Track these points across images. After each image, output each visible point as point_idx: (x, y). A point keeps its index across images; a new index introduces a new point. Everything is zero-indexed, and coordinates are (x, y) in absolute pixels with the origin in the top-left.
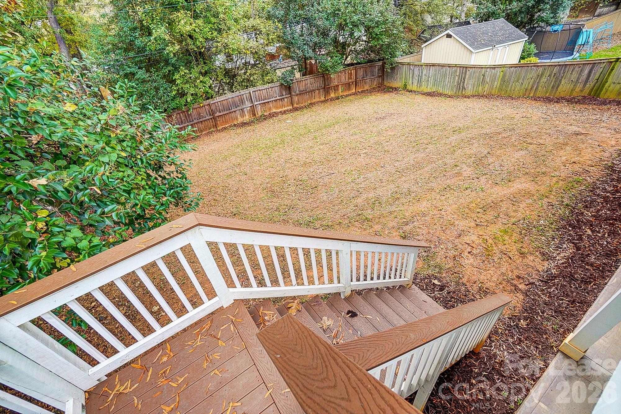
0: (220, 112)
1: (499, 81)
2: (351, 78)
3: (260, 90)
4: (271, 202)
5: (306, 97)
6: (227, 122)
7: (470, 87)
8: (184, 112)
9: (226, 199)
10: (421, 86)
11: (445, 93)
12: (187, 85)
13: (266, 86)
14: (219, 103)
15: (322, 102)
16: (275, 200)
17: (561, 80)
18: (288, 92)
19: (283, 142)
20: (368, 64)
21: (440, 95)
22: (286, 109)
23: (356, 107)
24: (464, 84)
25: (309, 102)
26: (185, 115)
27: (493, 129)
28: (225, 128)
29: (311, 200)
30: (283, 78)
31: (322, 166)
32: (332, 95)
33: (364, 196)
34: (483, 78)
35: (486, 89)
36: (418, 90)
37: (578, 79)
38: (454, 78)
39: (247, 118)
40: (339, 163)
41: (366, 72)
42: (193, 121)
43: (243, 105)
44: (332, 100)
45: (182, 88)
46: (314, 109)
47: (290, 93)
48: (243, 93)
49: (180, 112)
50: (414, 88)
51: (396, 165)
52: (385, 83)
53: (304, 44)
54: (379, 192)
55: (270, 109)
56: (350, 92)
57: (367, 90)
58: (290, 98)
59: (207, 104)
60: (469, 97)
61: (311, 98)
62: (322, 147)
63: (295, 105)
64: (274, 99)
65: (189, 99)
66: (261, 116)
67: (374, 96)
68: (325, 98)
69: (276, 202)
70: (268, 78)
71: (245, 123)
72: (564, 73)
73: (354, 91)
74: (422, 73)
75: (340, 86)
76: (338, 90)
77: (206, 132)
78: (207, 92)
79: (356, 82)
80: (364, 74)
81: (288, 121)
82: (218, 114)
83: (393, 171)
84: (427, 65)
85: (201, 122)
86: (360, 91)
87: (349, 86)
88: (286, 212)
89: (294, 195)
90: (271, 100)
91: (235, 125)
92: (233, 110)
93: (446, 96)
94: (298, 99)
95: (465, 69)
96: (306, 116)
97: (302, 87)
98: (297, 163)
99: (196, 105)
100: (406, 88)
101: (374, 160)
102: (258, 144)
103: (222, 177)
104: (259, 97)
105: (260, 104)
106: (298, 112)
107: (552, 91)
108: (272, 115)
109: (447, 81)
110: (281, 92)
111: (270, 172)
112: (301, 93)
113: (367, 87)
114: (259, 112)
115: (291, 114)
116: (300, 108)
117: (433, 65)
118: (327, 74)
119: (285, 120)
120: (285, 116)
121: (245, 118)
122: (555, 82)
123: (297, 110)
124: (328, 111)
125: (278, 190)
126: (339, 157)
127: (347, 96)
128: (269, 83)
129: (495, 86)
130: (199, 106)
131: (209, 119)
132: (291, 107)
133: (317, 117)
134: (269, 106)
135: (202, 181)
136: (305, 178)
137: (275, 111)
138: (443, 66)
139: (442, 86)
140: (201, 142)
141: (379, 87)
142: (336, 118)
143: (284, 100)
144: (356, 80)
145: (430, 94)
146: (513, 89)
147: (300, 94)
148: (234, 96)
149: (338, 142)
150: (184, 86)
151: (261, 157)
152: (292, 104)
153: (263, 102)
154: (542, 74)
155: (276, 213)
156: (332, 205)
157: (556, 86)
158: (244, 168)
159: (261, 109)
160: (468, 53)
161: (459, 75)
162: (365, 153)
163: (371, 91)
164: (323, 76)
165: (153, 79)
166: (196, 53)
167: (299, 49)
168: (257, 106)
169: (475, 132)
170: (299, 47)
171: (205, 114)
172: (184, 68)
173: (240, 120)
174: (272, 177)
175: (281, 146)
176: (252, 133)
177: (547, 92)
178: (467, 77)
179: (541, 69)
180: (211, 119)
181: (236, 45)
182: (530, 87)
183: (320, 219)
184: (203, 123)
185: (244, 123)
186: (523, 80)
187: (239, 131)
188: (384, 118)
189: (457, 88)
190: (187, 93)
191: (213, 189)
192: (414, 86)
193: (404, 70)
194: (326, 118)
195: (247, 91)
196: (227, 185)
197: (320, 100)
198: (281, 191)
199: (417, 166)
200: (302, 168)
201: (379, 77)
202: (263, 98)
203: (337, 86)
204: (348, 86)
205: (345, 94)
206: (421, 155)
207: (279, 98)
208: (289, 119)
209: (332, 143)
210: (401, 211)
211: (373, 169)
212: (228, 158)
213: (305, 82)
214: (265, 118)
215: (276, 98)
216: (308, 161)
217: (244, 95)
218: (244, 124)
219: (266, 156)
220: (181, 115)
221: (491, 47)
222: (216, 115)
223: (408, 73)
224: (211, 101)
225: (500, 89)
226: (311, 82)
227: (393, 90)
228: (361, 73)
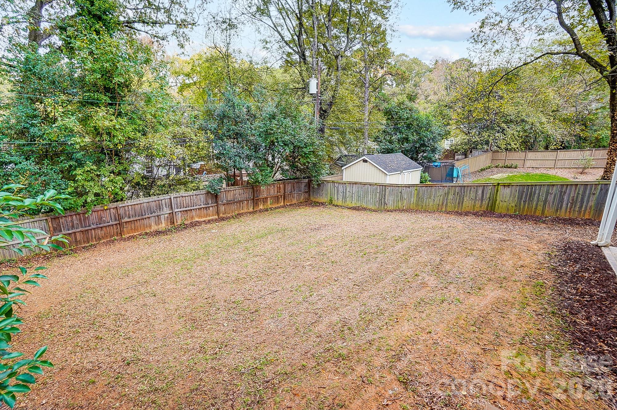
0: (129, 217)
1: (415, 198)
2: (280, 192)
3: (182, 197)
4: (192, 337)
5: (233, 207)
6: (136, 230)
7: (391, 203)
8: (79, 214)
9: (117, 336)
10: (346, 201)
11: (369, 207)
12: (92, 183)
13: (190, 193)
14: (130, 207)
15: (250, 213)
16: (197, 333)
17: (464, 197)
18: (214, 201)
19: (207, 253)
20: (296, 180)
21: (365, 209)
22: (210, 218)
23: (287, 219)
24: (385, 200)
25: (237, 212)
26: (80, 219)
27: (431, 238)
28: (133, 237)
29: (251, 331)
30: (210, 186)
31: (260, 282)
32: (261, 207)
33: (326, 321)
34: (401, 195)
35: (404, 204)
36: (344, 205)
37: (476, 198)
38: (376, 195)
39: (163, 226)
40: (280, 278)
41: (293, 187)
42: (89, 226)
43: (160, 211)
44: (261, 211)
45: (83, 186)
46: (242, 219)
47: (217, 202)
48: (162, 198)
49: (73, 213)
50: (340, 203)
51: (351, 277)
52: (312, 198)
53: (236, 156)
54: (345, 312)
55: (192, 218)
56: (279, 205)
57: (295, 204)
58: (216, 207)
59: (114, 207)
60: (392, 212)
61: (238, 209)
62: (256, 259)
63: (221, 215)
64: (198, 207)
65: (90, 198)
66: (181, 224)
67: (303, 209)
68: (253, 209)
69: (200, 337)
70: (193, 185)
71: (160, 232)
72: (464, 192)
73: (282, 204)
74: (346, 190)
75: (269, 198)
76: (266, 202)
77: (105, 241)
78: (116, 194)
79: (284, 195)
80: (291, 189)
81: (213, 231)
82: (126, 219)
83: (351, 285)
84: (350, 183)
85: (101, 227)
86: (288, 204)
87: (278, 200)
88: (216, 353)
89: (226, 325)
90: (195, 207)
91: (146, 234)
92: (146, 216)
93: (370, 210)
94: (225, 209)
95: (384, 187)
96: (234, 227)
97: (230, 196)
98: (226, 278)
99: (99, 208)
100: (332, 203)
101: (322, 272)
102: (175, 255)
103: (116, 301)
104: (180, 203)
105: (181, 211)
106: (225, 222)
107: (459, 206)
108: (194, 225)
109: (370, 197)
110: (206, 200)
111: (189, 291)
112: (229, 203)
113: (294, 201)
114: (179, 220)
115: (217, 224)
116: (227, 218)
117: (356, 183)
118: (257, 186)
119: (209, 230)
120: (209, 226)
121: (160, 226)
122: (460, 199)
123: (223, 220)
124: (257, 222)
125: (202, 316)
126: (279, 271)
127: (276, 208)
128: (194, 190)
129: (412, 202)
130: (102, 209)
131: (112, 225)
132: (217, 217)
133: (247, 227)
134: (191, 214)
135: (83, 308)
136: (240, 298)
137: (198, 220)
138: (365, 184)
139: (365, 201)
140: (96, 253)
141: (306, 202)
142: (268, 228)
143: (209, 209)
144: (284, 193)
145: (354, 209)
146: (427, 204)
147: (227, 204)
148: (150, 200)
149: (275, 253)
150: (86, 183)
151: (177, 272)
152: (218, 213)
153: (184, 209)
154: (448, 193)
155: (200, 356)
156: (284, 338)
157: (461, 202)
158: (152, 286)
159: (182, 216)
160: (383, 175)
161: (380, 192)
162: (310, 265)
163: (300, 205)
164: (253, 188)
165: (43, 172)
166: (111, 151)
167: (231, 160)
168: (177, 213)
169: (417, 241)
170: (231, 157)
171: (109, 219)
172: (91, 164)
173: (154, 228)
174: (193, 299)
175: (204, 258)
176: (167, 243)
177: (455, 208)
178: (387, 194)
179: (446, 189)
180: (116, 224)
181: (161, 145)
182: (441, 203)
183: (271, 362)
184: (104, 229)
185: (158, 231)
186: (434, 197)
187: (151, 240)
188: (318, 229)
189: (379, 204)
190: (89, 191)
191: (99, 319)
192: (339, 201)
193: (329, 187)
194: (256, 229)
195: (167, 197)
196: (123, 313)
197: (249, 211)
198: (207, 319)
199: (376, 278)
200: (234, 286)
201: (306, 192)
202: (185, 206)
203: (266, 198)
204: (276, 199)
205: (273, 207)
206: (374, 266)
207: (203, 206)
208: (215, 229)
209: (268, 254)
210: (382, 338)
211: (326, 284)
212: (130, 274)
213: (234, 192)
214: (185, 227)
215: (201, 207)
216: (241, 276)
217: (163, 201)
218: (158, 233)
219: (185, 271)
220: (74, 217)
221: (400, 172)
222: (123, 221)
223: (333, 190)
224: (120, 204)
225: (417, 205)
226: (239, 192)
227: (319, 204)
228: (289, 188)
